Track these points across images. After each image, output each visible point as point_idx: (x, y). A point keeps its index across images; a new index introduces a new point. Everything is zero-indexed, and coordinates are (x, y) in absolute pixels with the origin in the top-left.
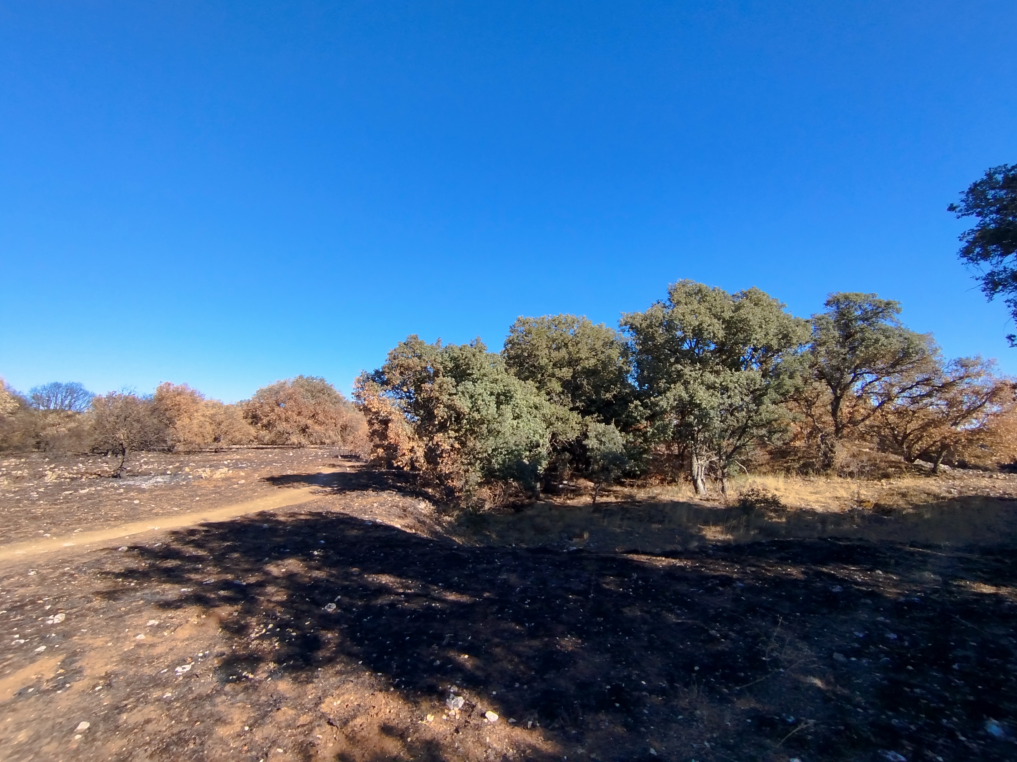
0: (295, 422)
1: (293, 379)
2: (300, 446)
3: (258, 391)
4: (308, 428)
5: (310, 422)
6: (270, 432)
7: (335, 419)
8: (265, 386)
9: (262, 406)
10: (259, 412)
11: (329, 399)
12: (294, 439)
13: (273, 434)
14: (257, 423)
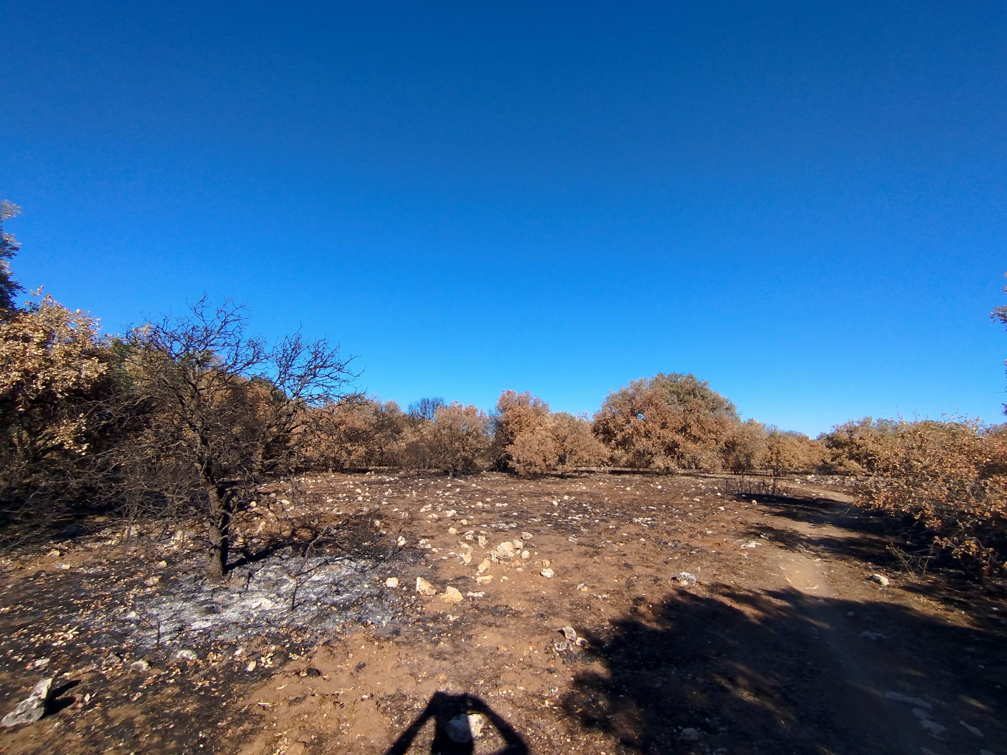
0: (659, 438)
1: (649, 379)
2: (668, 472)
3: (608, 398)
4: (677, 446)
5: (679, 438)
6: (627, 451)
7: (715, 433)
8: (616, 391)
9: (614, 418)
10: (611, 425)
11: (703, 403)
12: (659, 462)
13: (631, 454)
14: (610, 441)
